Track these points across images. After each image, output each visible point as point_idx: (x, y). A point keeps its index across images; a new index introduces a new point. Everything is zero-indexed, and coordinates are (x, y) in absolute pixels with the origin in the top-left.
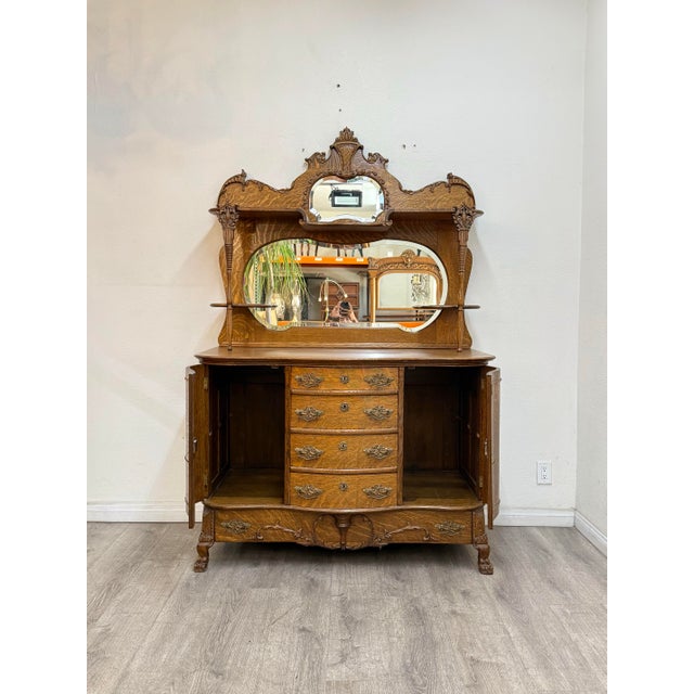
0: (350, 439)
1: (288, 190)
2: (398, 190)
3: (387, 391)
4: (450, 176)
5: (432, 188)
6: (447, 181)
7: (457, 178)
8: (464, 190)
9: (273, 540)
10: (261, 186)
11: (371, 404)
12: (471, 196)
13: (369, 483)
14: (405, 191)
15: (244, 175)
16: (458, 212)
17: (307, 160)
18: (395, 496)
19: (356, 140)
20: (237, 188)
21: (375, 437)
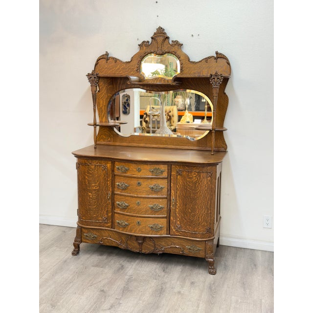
0: (142, 200)
1: (129, 62)
2: (187, 61)
3: (161, 177)
4: (217, 53)
5: (207, 60)
6: (215, 56)
7: (221, 54)
8: (225, 61)
9: (108, 244)
10: (116, 60)
11: (153, 183)
12: (229, 64)
13: (151, 223)
14: (191, 62)
15: (107, 54)
16: (213, 77)
17: (139, 45)
18: (165, 230)
19: (165, 33)
20: (104, 61)
21: (155, 200)
